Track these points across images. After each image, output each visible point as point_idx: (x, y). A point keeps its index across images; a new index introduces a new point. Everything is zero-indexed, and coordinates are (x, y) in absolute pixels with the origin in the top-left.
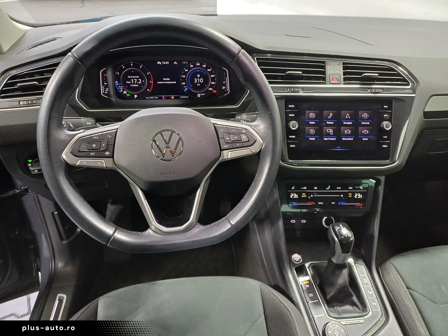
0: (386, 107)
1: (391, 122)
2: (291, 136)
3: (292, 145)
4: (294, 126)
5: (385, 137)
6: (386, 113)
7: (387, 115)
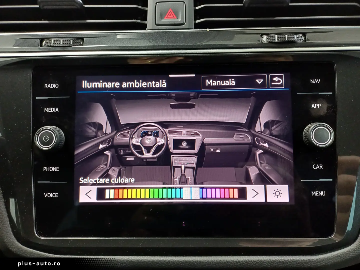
0: (317, 81)
1: (333, 125)
2: (48, 167)
3: (52, 192)
4: (46, 139)
5: (318, 167)
6: (316, 99)
7: (319, 105)
